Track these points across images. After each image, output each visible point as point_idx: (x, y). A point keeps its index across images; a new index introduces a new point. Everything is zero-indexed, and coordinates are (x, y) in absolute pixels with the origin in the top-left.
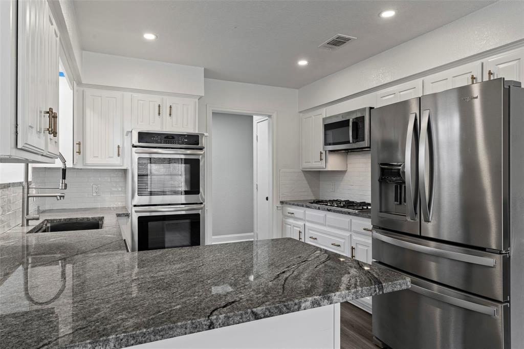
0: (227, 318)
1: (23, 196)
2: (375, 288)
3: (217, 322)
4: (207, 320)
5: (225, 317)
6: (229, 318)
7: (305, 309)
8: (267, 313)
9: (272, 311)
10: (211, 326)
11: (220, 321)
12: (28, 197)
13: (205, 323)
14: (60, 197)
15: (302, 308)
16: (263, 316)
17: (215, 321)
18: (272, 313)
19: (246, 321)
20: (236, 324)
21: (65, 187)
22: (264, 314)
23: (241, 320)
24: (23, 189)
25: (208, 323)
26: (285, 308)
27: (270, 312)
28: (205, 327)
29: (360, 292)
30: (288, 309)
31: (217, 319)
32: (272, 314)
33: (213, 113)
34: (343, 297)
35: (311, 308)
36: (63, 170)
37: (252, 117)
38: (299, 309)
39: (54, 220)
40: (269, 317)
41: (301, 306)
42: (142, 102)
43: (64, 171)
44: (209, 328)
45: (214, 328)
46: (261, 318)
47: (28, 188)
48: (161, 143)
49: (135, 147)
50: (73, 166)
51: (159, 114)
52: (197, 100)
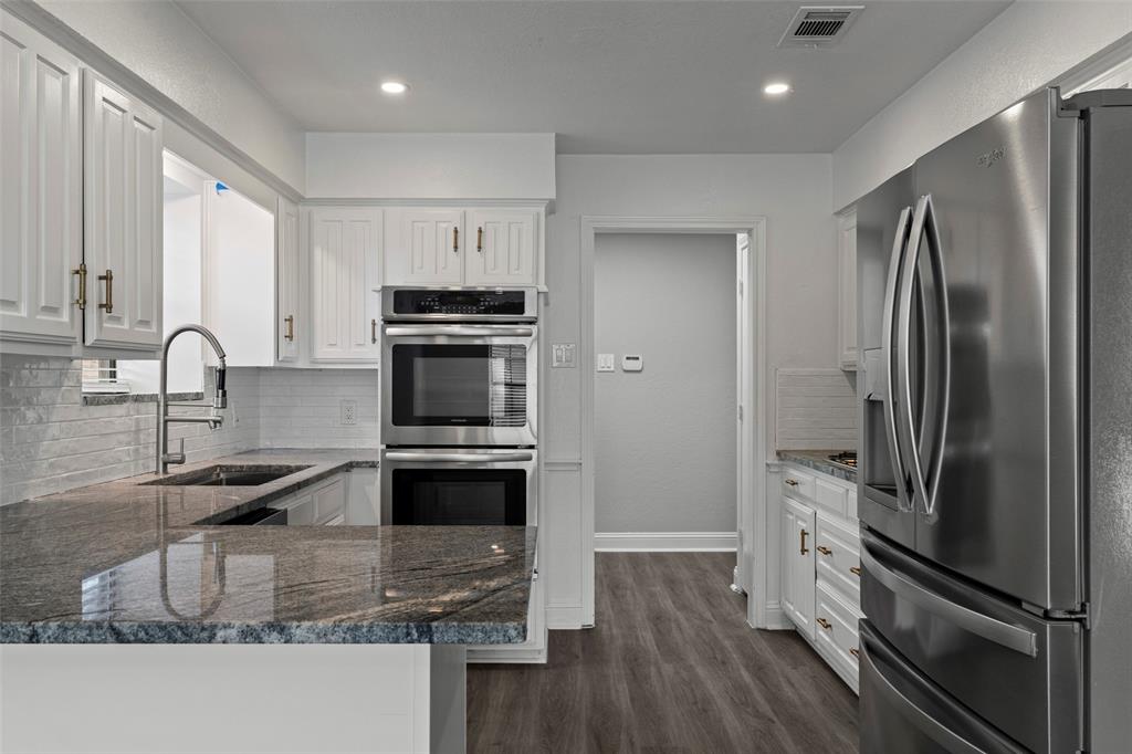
0: (61, 630)
1: (158, 419)
2: (407, 627)
3: (44, 632)
4: (27, 626)
5: (59, 626)
6: (66, 629)
7: (224, 642)
8: (142, 635)
9: (151, 633)
10: (33, 638)
11: (50, 633)
12: (166, 422)
13: (24, 630)
14: (215, 422)
15: (218, 637)
16: (132, 638)
17: (40, 631)
18: (152, 636)
19: (99, 642)
20: (81, 643)
21: (222, 403)
22: (136, 635)
23: (89, 638)
24: (158, 406)
25: (28, 631)
26: (179, 633)
27: (147, 634)
28: (22, 637)
29: (365, 630)
30: (187, 635)
31: (43, 627)
32: (152, 639)
33: (596, 234)
34: (318, 634)
35: (240, 642)
36: (220, 371)
37: (735, 236)
38: (211, 639)
39: (232, 467)
40: (144, 642)
41: (215, 634)
42: (420, 225)
43: (222, 373)
44: (31, 641)
45: (38, 642)
46: (129, 642)
47: (166, 406)
48: (440, 311)
49: (389, 322)
50: (278, 365)
51: (456, 248)
52: (542, 210)
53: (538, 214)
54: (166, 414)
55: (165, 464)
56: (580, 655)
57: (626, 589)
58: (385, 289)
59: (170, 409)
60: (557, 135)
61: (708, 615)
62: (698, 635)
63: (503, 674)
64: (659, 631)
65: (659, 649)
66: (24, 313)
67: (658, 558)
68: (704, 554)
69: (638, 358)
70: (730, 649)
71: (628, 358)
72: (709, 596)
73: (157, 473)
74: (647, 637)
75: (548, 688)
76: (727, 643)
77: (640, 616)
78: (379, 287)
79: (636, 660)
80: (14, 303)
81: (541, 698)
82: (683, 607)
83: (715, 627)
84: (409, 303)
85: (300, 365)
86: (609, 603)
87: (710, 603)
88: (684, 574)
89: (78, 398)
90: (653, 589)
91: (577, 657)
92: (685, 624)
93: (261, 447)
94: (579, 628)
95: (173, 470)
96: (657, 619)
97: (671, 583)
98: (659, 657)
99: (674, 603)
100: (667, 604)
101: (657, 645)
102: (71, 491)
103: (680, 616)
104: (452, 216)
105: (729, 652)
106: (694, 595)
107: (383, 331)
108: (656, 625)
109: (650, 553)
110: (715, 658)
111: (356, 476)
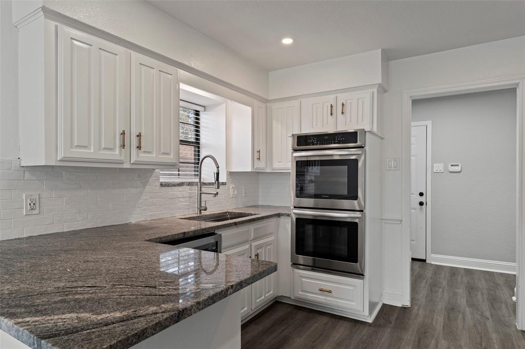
1: (198, 192)
12: (200, 194)
14: (215, 194)
21: (217, 187)
24: (198, 186)
36: (217, 173)
42: (316, 105)
47: (201, 187)
48: (317, 144)
49: (295, 150)
50: (254, 171)
51: (331, 114)
52: (375, 90)
53: (373, 92)
54: (201, 190)
55: (200, 211)
56: (393, 322)
57: (440, 288)
58: (293, 135)
59: (203, 189)
60: (383, 50)
61: (488, 314)
62: (475, 326)
63: (346, 324)
64: (449, 317)
65: (443, 329)
66: (92, 151)
67: (469, 272)
68: (501, 274)
69: (458, 165)
70: (495, 341)
71: (452, 165)
72: (494, 301)
73: (197, 214)
74: (439, 321)
75: (365, 338)
76: (494, 336)
77: (441, 305)
78: (291, 135)
79: (425, 333)
80: (86, 147)
81: (358, 343)
82: (472, 305)
83: (490, 324)
84: (303, 141)
85: (268, 171)
86: (425, 294)
87: (493, 306)
88: (482, 284)
89: (159, 184)
90: (457, 290)
91: (391, 323)
92: (469, 316)
93: (260, 204)
94: (400, 306)
95: (204, 213)
96: (452, 310)
97: (471, 289)
98: (441, 335)
99: (467, 301)
100: (462, 301)
101: (443, 327)
102: (154, 220)
103: (468, 310)
104: (331, 99)
105: (493, 343)
106: (483, 299)
107: (292, 155)
108: (449, 313)
109: (464, 269)
110: (481, 344)
111: (282, 219)
